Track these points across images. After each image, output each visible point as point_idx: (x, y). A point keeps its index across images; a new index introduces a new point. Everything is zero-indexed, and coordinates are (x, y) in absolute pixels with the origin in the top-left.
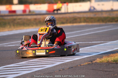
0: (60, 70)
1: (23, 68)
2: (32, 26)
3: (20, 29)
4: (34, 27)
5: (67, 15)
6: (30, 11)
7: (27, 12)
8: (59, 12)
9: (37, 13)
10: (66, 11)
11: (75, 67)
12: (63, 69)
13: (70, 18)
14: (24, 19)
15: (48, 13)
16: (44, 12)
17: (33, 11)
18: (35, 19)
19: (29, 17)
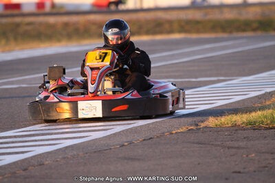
0: (124, 145)
1: (36, 141)
2: (59, 41)
3: (31, 48)
4: (64, 43)
5: (141, 16)
6: (53, 6)
7: (48, 8)
8: (121, 7)
9: (71, 9)
10: (138, 6)
11: (158, 137)
12: (131, 143)
13: (148, 22)
14: (41, 24)
15: (95, 9)
16: (87, 8)
17: (62, 6)
18: (66, 25)
19: (52, 20)
